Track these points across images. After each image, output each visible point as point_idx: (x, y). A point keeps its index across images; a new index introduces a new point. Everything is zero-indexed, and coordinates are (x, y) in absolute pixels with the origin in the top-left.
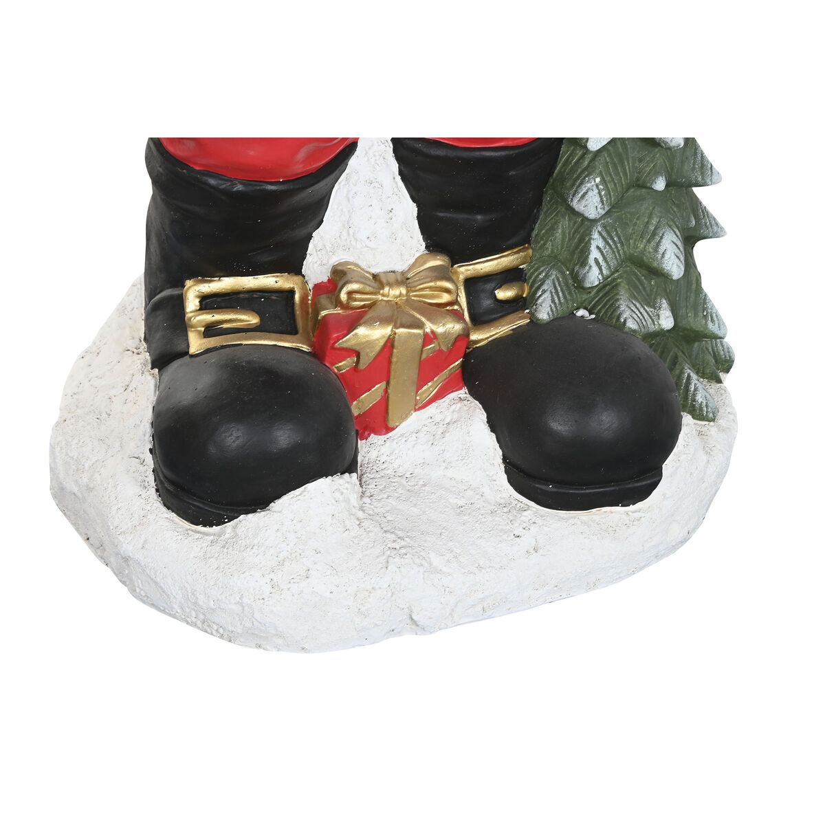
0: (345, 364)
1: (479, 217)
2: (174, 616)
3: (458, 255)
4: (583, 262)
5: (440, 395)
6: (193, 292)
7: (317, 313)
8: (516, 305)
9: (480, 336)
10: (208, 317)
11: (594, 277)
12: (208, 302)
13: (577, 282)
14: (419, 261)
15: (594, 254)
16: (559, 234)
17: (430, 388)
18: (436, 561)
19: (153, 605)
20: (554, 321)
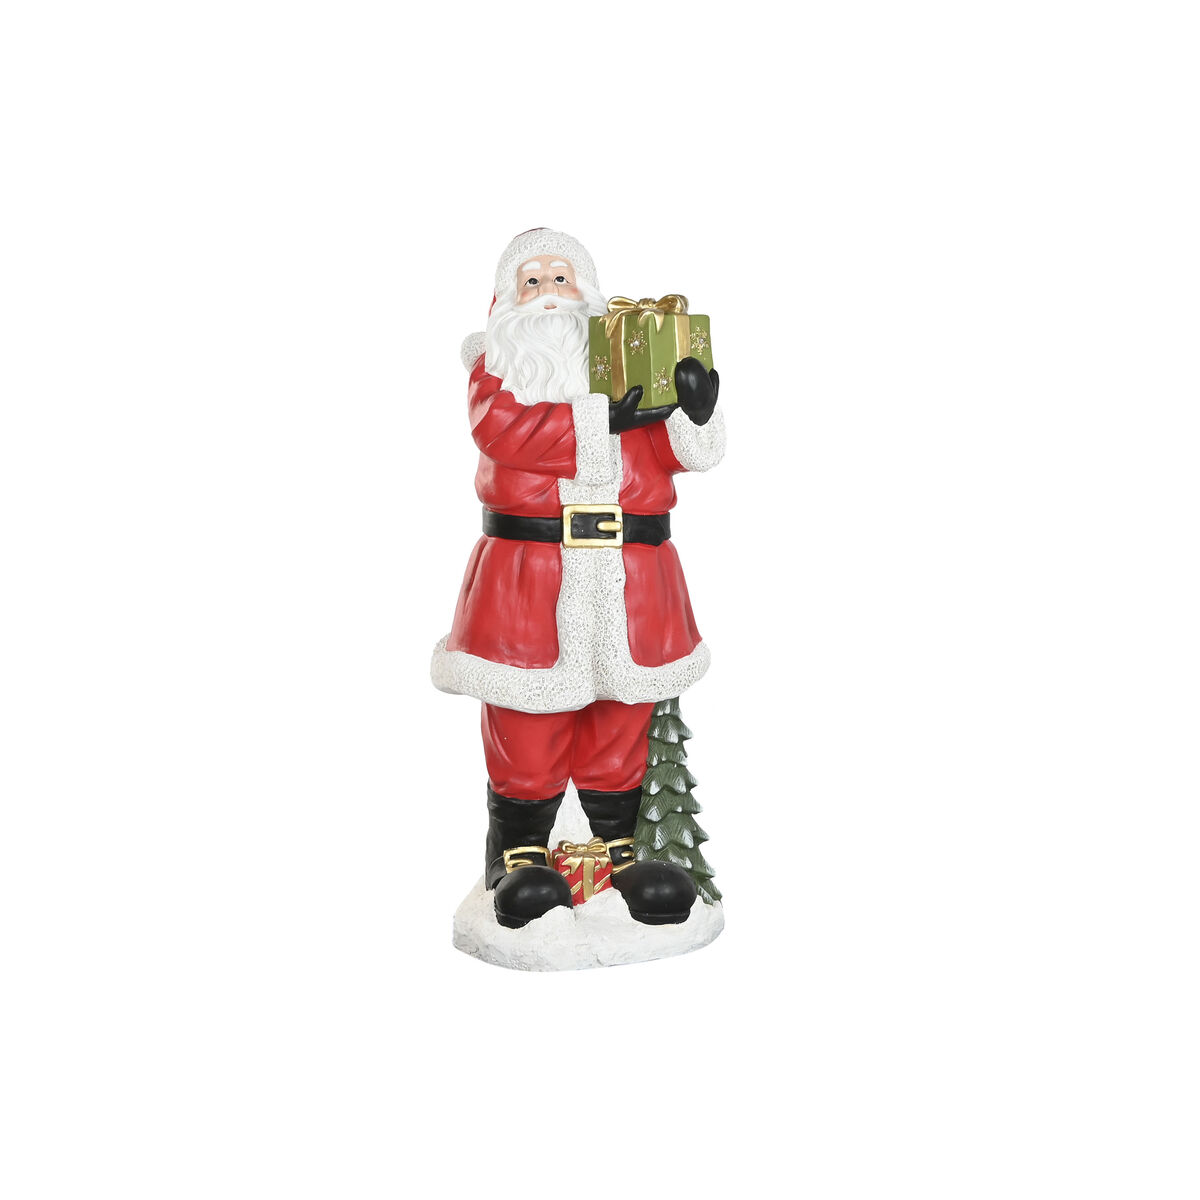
0: (566, 873)
1: (612, 822)
2: (507, 967)
3: (606, 840)
4: (654, 840)
5: (603, 889)
6: (507, 855)
7: (554, 856)
8: (629, 859)
9: (617, 870)
10: (514, 862)
11: (658, 846)
12: (513, 857)
13: (652, 848)
14: (592, 840)
15: (658, 837)
16: (644, 832)
17: (598, 886)
18: (605, 938)
19: (499, 965)
20: (644, 860)
